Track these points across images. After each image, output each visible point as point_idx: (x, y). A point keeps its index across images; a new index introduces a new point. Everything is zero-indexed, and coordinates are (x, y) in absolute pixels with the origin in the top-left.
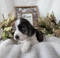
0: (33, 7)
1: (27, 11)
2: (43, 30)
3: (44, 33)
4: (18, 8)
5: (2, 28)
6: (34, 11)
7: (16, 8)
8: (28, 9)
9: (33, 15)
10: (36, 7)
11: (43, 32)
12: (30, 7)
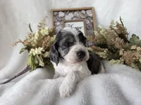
0: (86, 10)
1: (75, 17)
2: (103, 51)
3: (104, 57)
4: (58, 11)
5: (26, 49)
6: (88, 17)
7: (54, 12)
8: (76, 13)
9: (85, 24)
10: (90, 9)
11: (101, 56)
12: (80, 10)
